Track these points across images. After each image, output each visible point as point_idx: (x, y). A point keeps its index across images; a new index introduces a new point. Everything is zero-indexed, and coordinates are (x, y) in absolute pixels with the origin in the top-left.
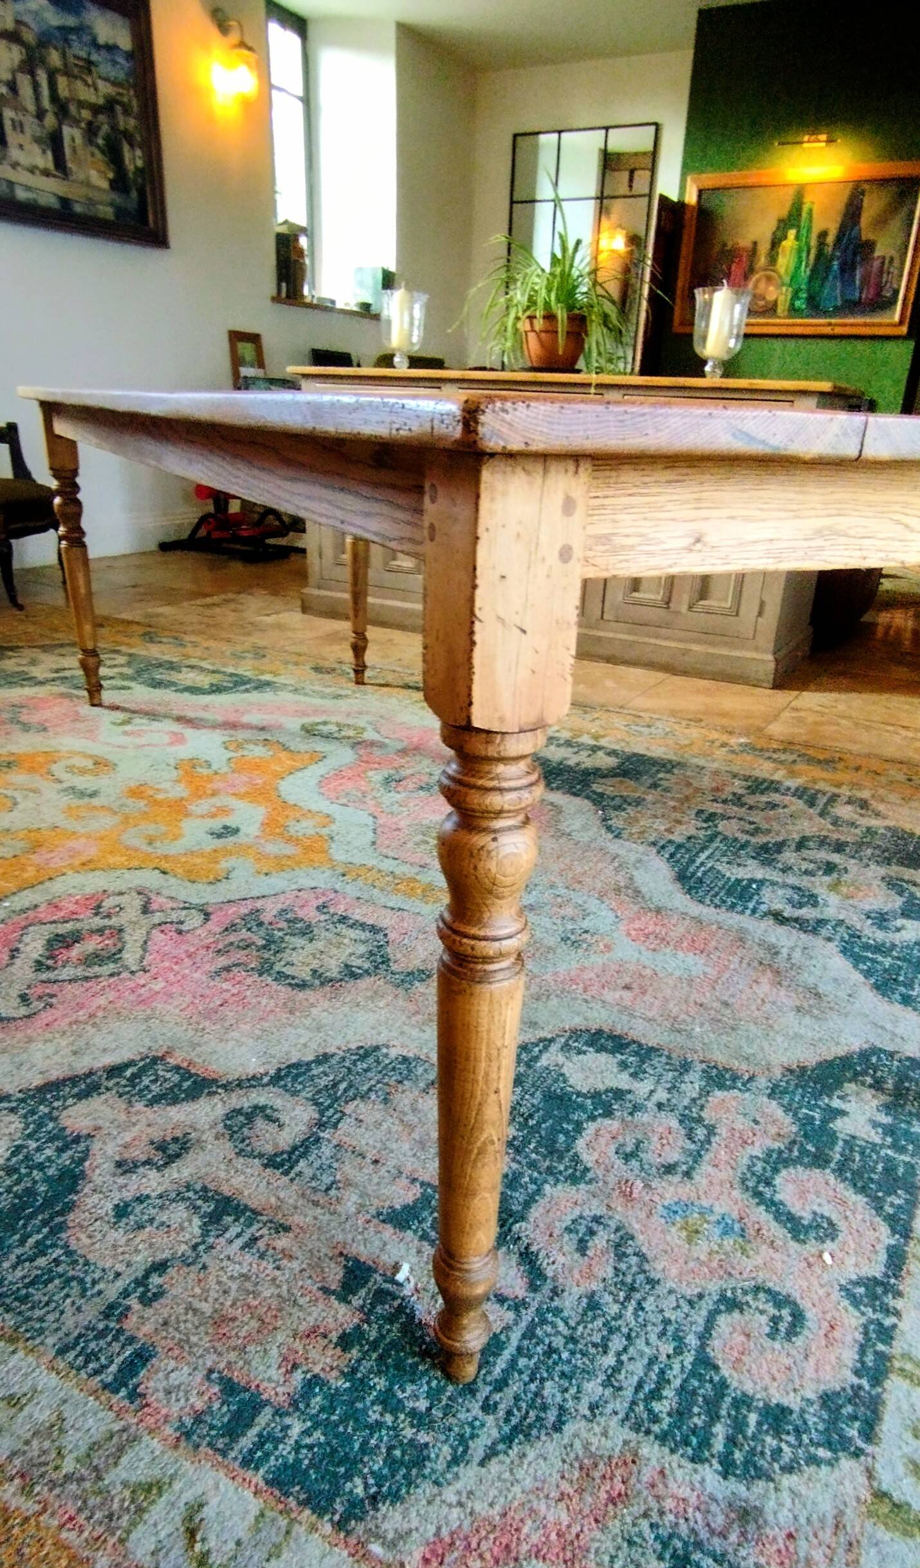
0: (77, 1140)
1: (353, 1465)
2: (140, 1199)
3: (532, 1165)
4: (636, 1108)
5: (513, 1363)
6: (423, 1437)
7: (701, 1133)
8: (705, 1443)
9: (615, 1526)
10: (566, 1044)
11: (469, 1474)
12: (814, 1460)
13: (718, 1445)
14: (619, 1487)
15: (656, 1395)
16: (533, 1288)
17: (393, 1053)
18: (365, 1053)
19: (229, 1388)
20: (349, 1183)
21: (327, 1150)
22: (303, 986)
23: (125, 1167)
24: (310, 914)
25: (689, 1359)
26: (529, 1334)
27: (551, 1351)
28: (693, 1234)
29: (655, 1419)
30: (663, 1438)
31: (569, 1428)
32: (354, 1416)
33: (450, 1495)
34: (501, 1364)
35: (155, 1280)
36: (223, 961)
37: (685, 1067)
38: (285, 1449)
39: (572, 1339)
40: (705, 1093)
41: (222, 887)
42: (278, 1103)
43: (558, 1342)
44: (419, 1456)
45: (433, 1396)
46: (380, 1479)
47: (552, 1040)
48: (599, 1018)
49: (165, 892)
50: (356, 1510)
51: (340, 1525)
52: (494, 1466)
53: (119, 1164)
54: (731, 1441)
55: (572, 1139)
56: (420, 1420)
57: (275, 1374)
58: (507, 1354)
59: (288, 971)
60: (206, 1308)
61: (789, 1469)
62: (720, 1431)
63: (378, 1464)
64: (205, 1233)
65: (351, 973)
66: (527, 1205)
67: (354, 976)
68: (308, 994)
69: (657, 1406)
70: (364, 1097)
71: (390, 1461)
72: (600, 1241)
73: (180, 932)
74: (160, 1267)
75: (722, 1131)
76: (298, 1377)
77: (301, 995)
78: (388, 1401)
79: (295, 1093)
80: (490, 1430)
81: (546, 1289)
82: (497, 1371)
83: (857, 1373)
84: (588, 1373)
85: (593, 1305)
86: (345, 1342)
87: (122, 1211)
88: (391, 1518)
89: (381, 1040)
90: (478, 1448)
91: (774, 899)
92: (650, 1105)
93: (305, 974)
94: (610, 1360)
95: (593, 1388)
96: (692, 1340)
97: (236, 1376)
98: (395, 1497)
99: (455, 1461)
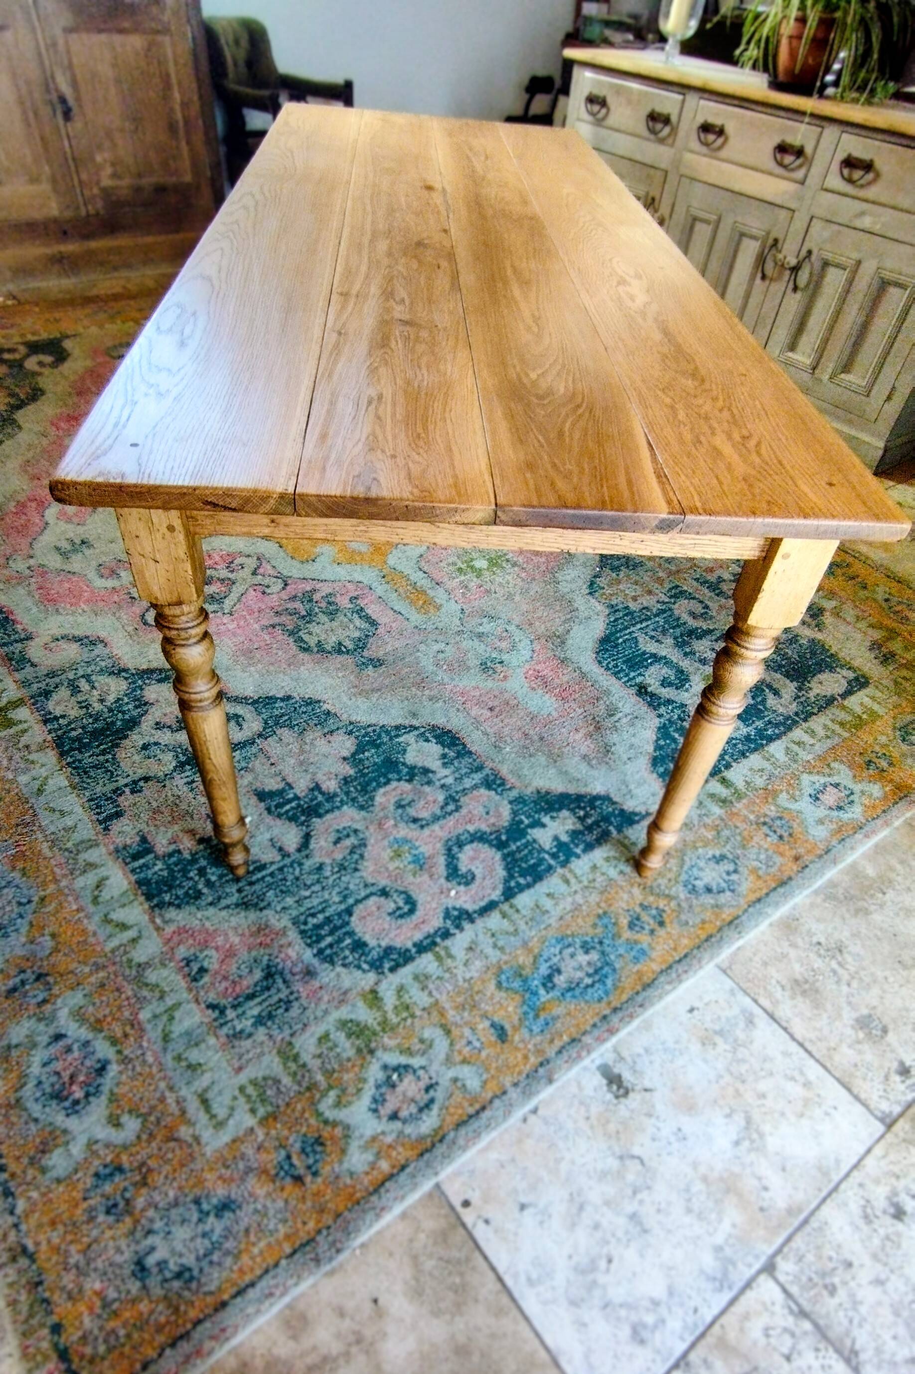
0: (146, 704)
1: (171, 888)
2: (156, 744)
3: (347, 793)
4: (429, 783)
5: (263, 878)
6: (205, 890)
7: (451, 807)
8: (318, 941)
9: (254, 953)
10: (423, 734)
11: (211, 911)
12: (359, 967)
13: (323, 945)
14: (268, 941)
15: (313, 915)
16: (299, 850)
17: (325, 707)
18: (310, 702)
19: (144, 840)
20: (252, 770)
21: (254, 749)
22: (307, 650)
23: (158, 726)
24: (344, 602)
25: (343, 907)
26: (281, 869)
27: (285, 879)
28: (398, 855)
29: (305, 923)
30: (302, 932)
31: (265, 912)
32: (185, 872)
33: (199, 915)
34: (259, 875)
35: (141, 783)
36: (276, 620)
37: (480, 768)
38: (150, 873)
39: (297, 879)
40: (475, 787)
41: (309, 566)
42: (248, 716)
43: (290, 877)
44: (198, 895)
45: (221, 877)
46: (177, 897)
47: (416, 728)
48: (455, 722)
49: (273, 563)
50: (161, 905)
51: (152, 908)
52: (224, 913)
53: (157, 723)
54: (331, 946)
55: (379, 786)
56: (209, 884)
57: (164, 842)
58: (264, 873)
59: (306, 637)
60: (155, 804)
61: (344, 965)
62: (329, 940)
63: (180, 892)
64: (175, 770)
65: (339, 649)
66: (327, 812)
67: (340, 652)
68: (305, 656)
69: (310, 919)
70: (292, 727)
71: (186, 894)
72: (348, 842)
73: (264, 593)
74: (146, 779)
75: (464, 811)
76: (172, 847)
77: (301, 655)
78: (202, 872)
79: (259, 714)
80: (235, 898)
81: (304, 853)
82: (254, 878)
83: (415, 945)
84: (293, 894)
85: (320, 868)
86: (201, 841)
87: (145, 747)
88: (172, 913)
89: (324, 697)
90: (224, 903)
91: (652, 677)
92: (438, 784)
93: (312, 641)
94: (307, 893)
95: (290, 901)
96: (351, 901)
97: (149, 838)
98: (179, 907)
99: (211, 904)
